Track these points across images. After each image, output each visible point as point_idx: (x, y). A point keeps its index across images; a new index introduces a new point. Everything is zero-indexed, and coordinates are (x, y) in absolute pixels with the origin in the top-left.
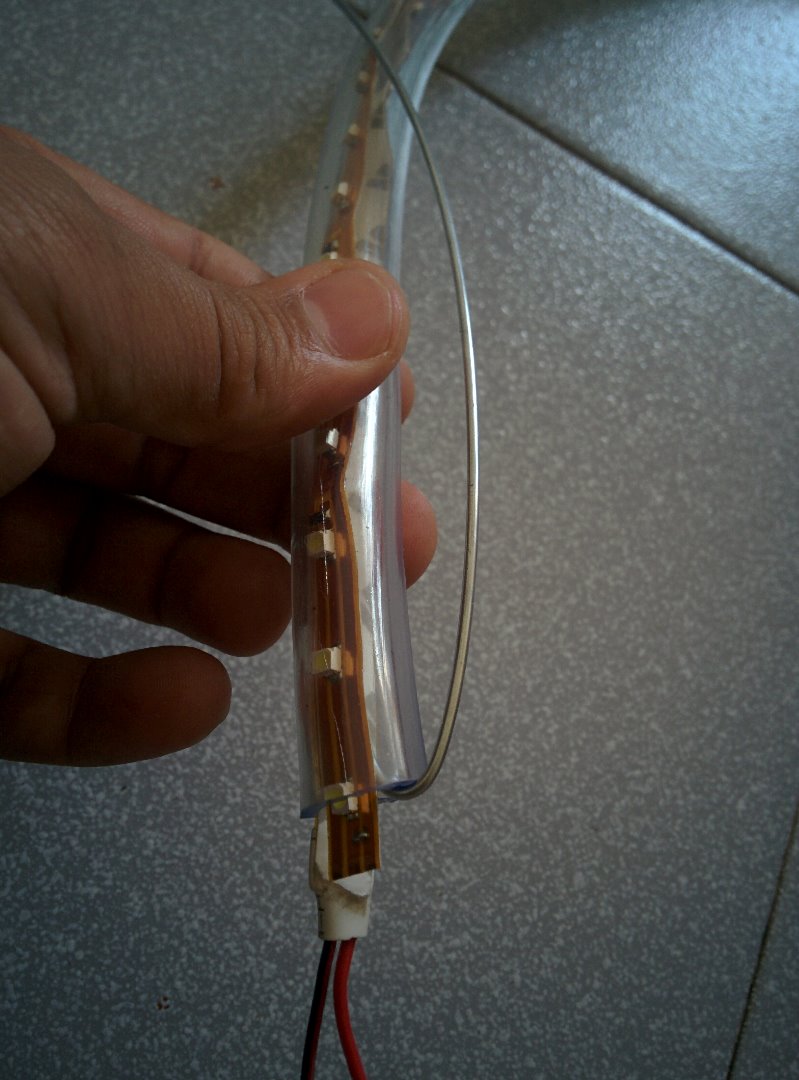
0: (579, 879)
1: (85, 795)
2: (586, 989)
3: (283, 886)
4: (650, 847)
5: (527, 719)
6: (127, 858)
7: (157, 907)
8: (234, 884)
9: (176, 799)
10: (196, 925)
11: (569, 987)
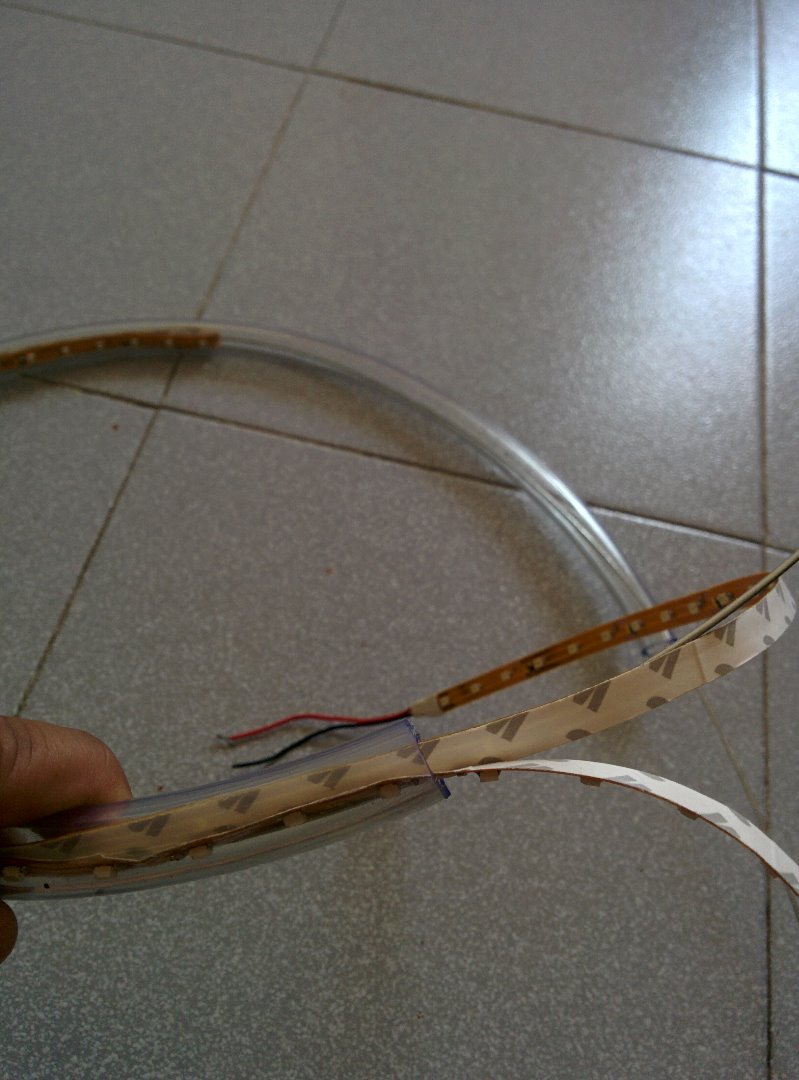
0: (639, 901)
1: (348, 913)
2: (661, 964)
3: (467, 940)
4: (677, 873)
5: (581, 815)
6: (379, 941)
7: (403, 964)
8: (440, 944)
9: (397, 904)
10: (426, 969)
11: (650, 965)
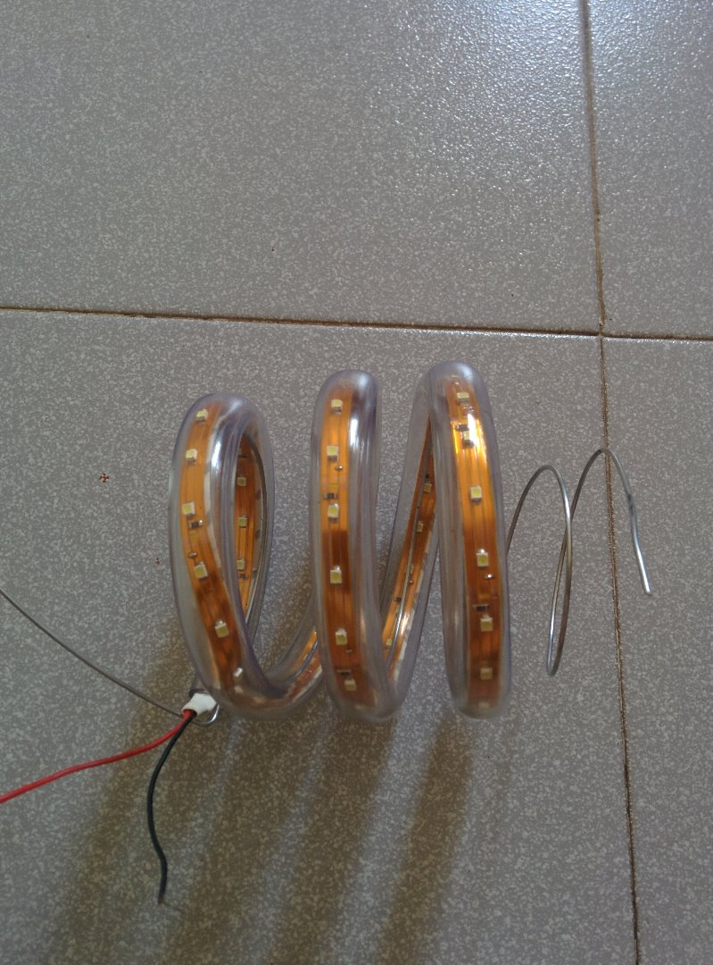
0: (488, 791)
1: (183, 874)
2: (518, 856)
3: (312, 875)
4: (528, 752)
5: (420, 710)
6: (220, 898)
7: (247, 918)
8: (284, 887)
9: (232, 855)
10: (271, 918)
11: (506, 860)
